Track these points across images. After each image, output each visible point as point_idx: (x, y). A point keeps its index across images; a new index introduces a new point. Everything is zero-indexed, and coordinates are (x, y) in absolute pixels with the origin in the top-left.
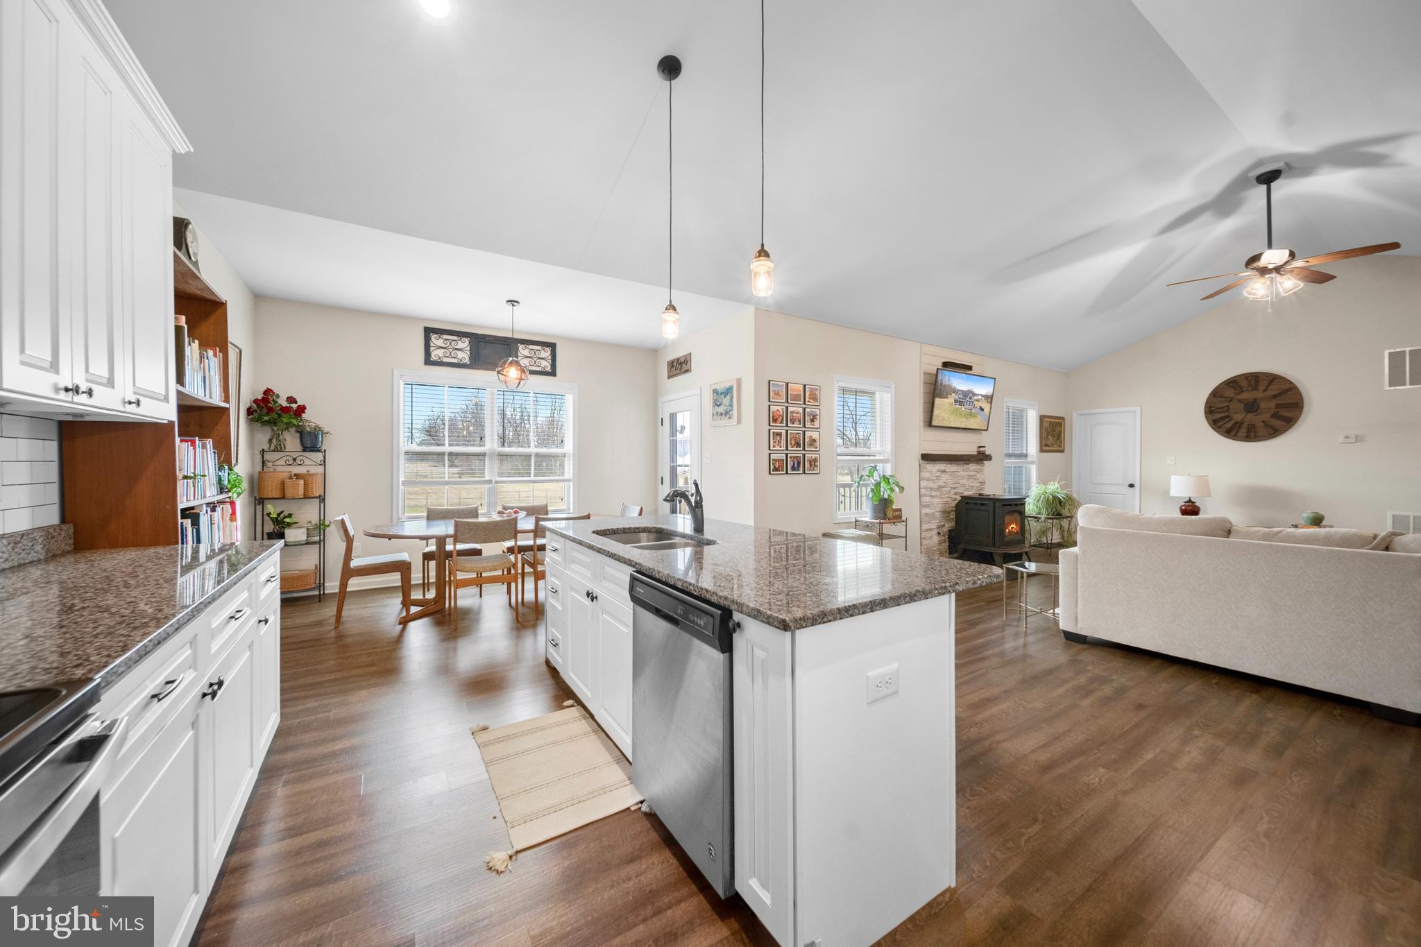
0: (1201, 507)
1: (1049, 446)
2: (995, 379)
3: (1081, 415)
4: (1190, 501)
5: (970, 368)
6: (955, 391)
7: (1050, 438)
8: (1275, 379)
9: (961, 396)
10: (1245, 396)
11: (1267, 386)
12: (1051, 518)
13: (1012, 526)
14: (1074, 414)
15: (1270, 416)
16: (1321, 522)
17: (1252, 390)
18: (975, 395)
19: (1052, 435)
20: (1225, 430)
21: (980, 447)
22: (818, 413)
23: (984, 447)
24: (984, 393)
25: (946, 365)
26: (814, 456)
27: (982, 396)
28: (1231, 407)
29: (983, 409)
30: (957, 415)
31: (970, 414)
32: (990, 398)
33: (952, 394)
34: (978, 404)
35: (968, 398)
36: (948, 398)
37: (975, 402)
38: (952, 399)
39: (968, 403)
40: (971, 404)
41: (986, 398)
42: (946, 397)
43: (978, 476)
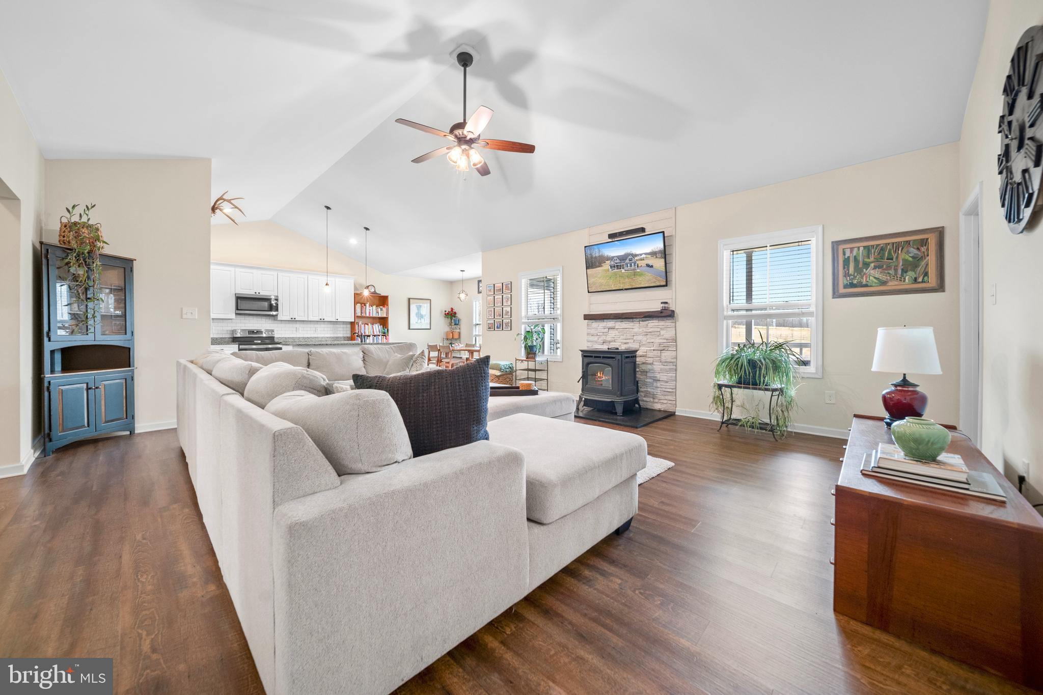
2: (664, 233)
5: (643, 230)
6: (611, 259)
9: (618, 261)
18: (636, 255)
21: (663, 303)
22: (510, 297)
23: (667, 303)
24: (648, 250)
25: (613, 236)
27: (645, 254)
29: (652, 266)
30: (618, 279)
31: (635, 274)
32: (662, 253)
33: (606, 262)
34: (643, 263)
35: (627, 261)
36: (602, 266)
37: (637, 262)
38: (607, 266)
39: (629, 265)
40: (633, 265)
41: (653, 254)
42: (600, 266)
43: (662, 332)
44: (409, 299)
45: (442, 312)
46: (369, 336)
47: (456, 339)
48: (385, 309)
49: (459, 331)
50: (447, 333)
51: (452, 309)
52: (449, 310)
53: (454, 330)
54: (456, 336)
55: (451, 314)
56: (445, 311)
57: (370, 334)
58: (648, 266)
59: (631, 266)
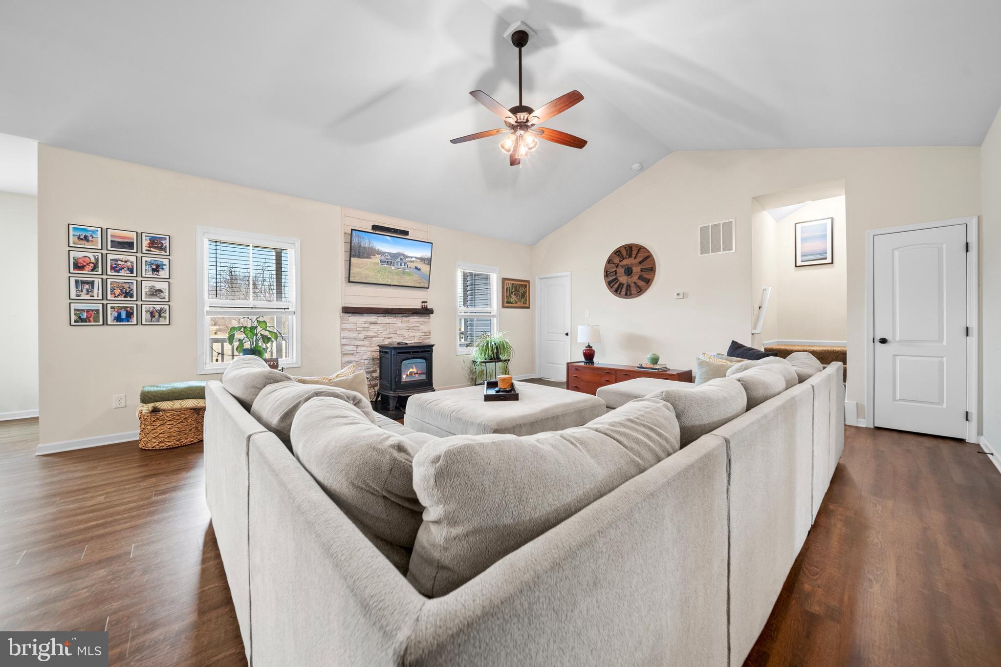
0: (595, 350)
1: (512, 303)
2: (432, 243)
3: (541, 279)
4: (589, 346)
5: (406, 233)
6: (382, 253)
7: (513, 296)
8: (640, 249)
9: (389, 257)
10: (625, 262)
11: (636, 255)
12: (484, 362)
13: (411, 370)
14: (537, 279)
15: (638, 278)
16: (657, 362)
17: (628, 258)
18: (407, 257)
19: (515, 294)
20: (614, 290)
21: (423, 302)
22: (166, 262)
23: (426, 302)
24: (419, 256)
25: (377, 228)
26: (158, 307)
27: (416, 258)
28: (618, 271)
29: (420, 270)
30: (387, 273)
31: (404, 273)
32: (429, 261)
33: (377, 255)
34: (413, 265)
35: (398, 260)
36: (371, 258)
37: (408, 263)
38: (376, 259)
39: (399, 264)
40: (403, 264)
41: (422, 259)
42: (368, 257)
43: (421, 327)
58: (416, 268)
59: (401, 265)
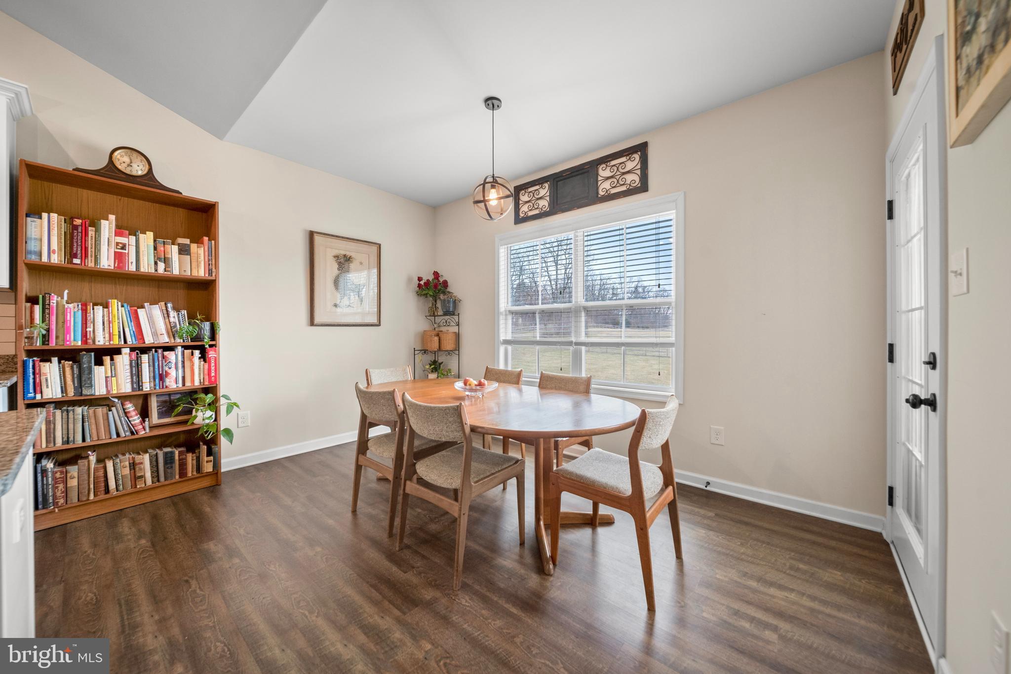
44: (311, 234)
45: (410, 280)
46: (114, 352)
47: (449, 353)
48: (201, 251)
49: (455, 329)
50: (424, 337)
51: (436, 275)
52: (428, 276)
53: (444, 329)
54: (449, 345)
55: (436, 286)
56: (420, 279)
57: (116, 342)
